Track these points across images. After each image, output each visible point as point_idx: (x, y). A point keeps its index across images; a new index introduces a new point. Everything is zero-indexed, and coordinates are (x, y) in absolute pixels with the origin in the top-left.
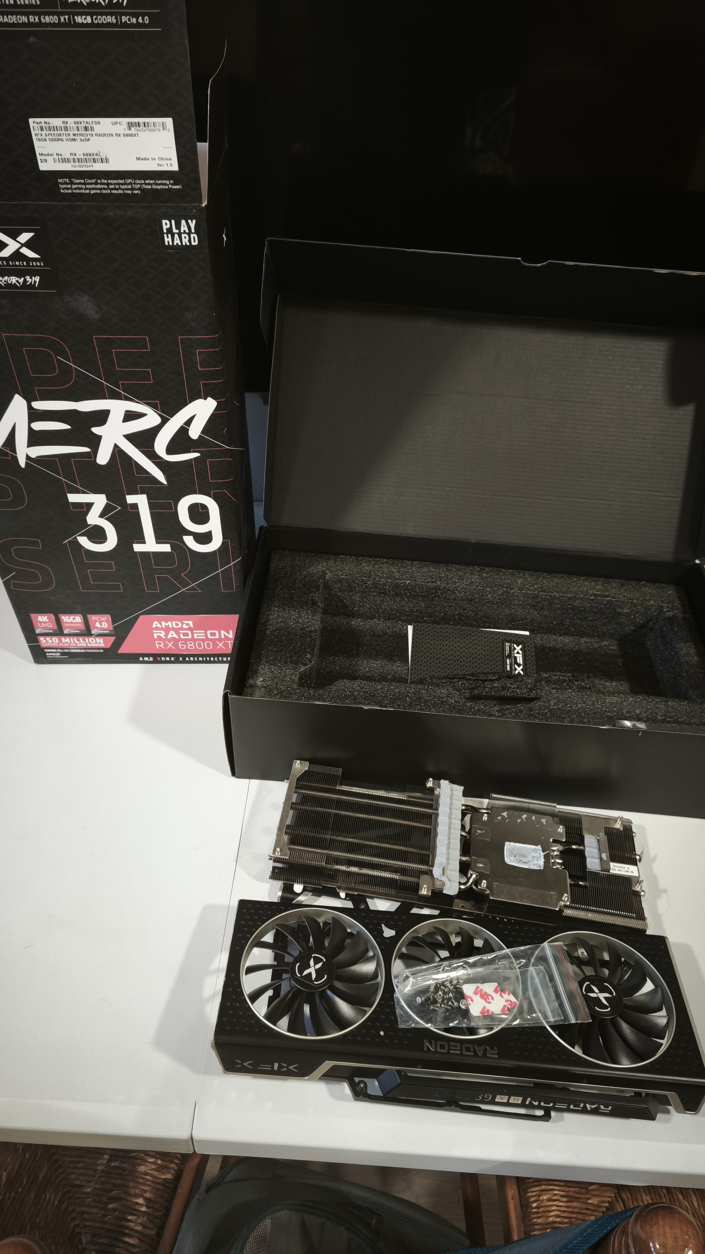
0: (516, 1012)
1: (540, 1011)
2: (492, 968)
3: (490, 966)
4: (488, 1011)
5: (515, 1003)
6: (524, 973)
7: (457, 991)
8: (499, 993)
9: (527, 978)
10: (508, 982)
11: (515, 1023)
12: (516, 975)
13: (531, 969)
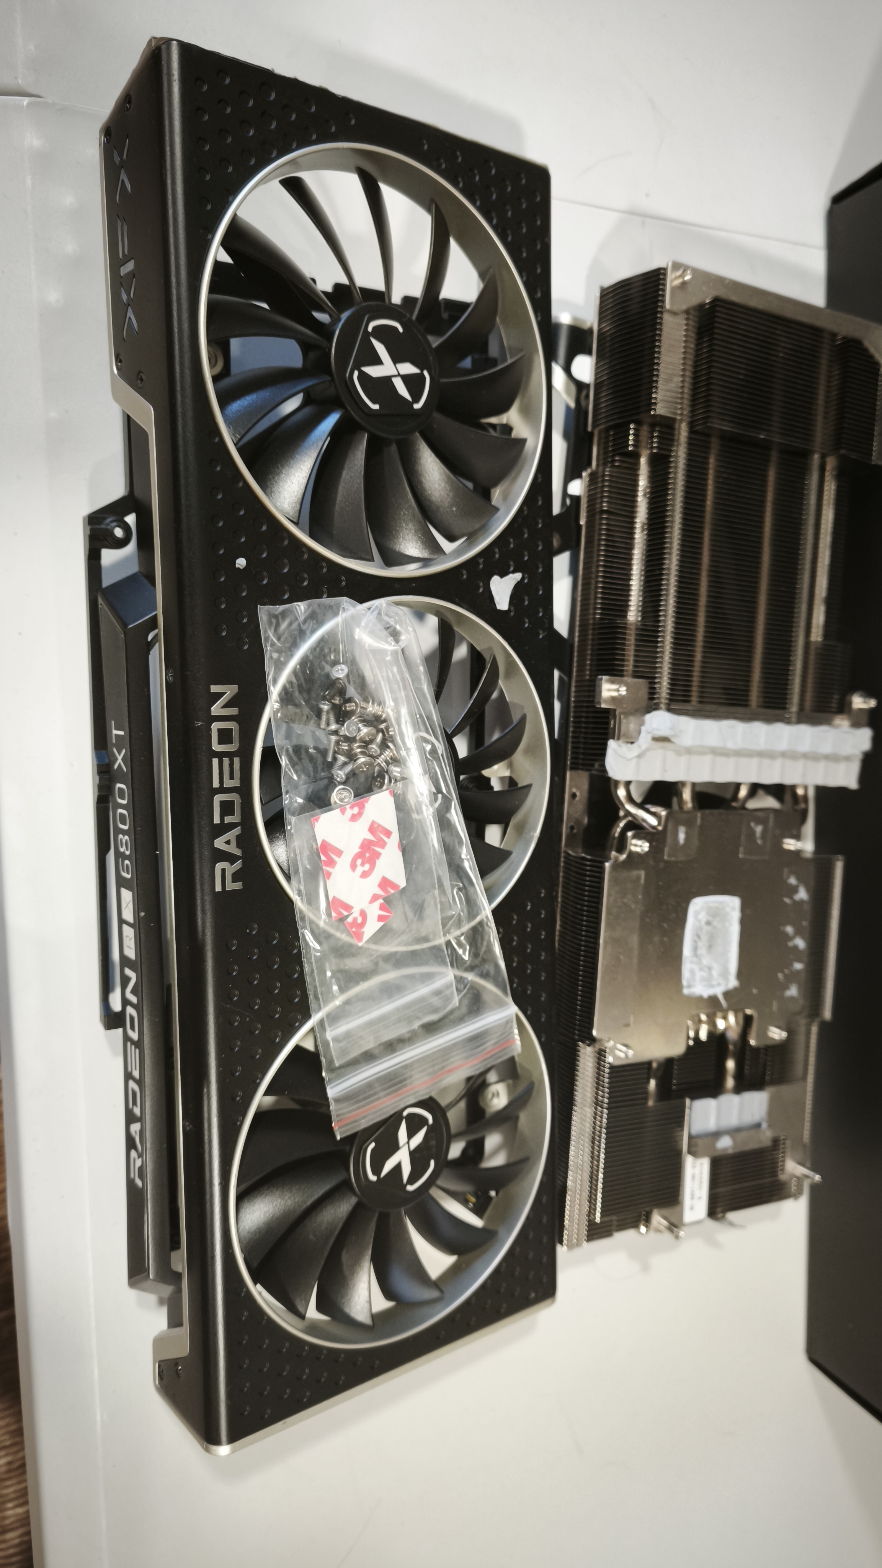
0: (339, 939)
1: (347, 1002)
2: (440, 872)
3: (445, 867)
4: (331, 863)
5: (359, 936)
6: (436, 955)
7: (374, 778)
8: (380, 892)
9: (426, 963)
10: (410, 914)
11: (309, 937)
12: (431, 937)
13: (449, 975)
